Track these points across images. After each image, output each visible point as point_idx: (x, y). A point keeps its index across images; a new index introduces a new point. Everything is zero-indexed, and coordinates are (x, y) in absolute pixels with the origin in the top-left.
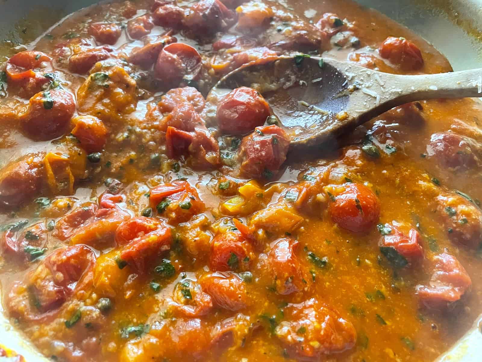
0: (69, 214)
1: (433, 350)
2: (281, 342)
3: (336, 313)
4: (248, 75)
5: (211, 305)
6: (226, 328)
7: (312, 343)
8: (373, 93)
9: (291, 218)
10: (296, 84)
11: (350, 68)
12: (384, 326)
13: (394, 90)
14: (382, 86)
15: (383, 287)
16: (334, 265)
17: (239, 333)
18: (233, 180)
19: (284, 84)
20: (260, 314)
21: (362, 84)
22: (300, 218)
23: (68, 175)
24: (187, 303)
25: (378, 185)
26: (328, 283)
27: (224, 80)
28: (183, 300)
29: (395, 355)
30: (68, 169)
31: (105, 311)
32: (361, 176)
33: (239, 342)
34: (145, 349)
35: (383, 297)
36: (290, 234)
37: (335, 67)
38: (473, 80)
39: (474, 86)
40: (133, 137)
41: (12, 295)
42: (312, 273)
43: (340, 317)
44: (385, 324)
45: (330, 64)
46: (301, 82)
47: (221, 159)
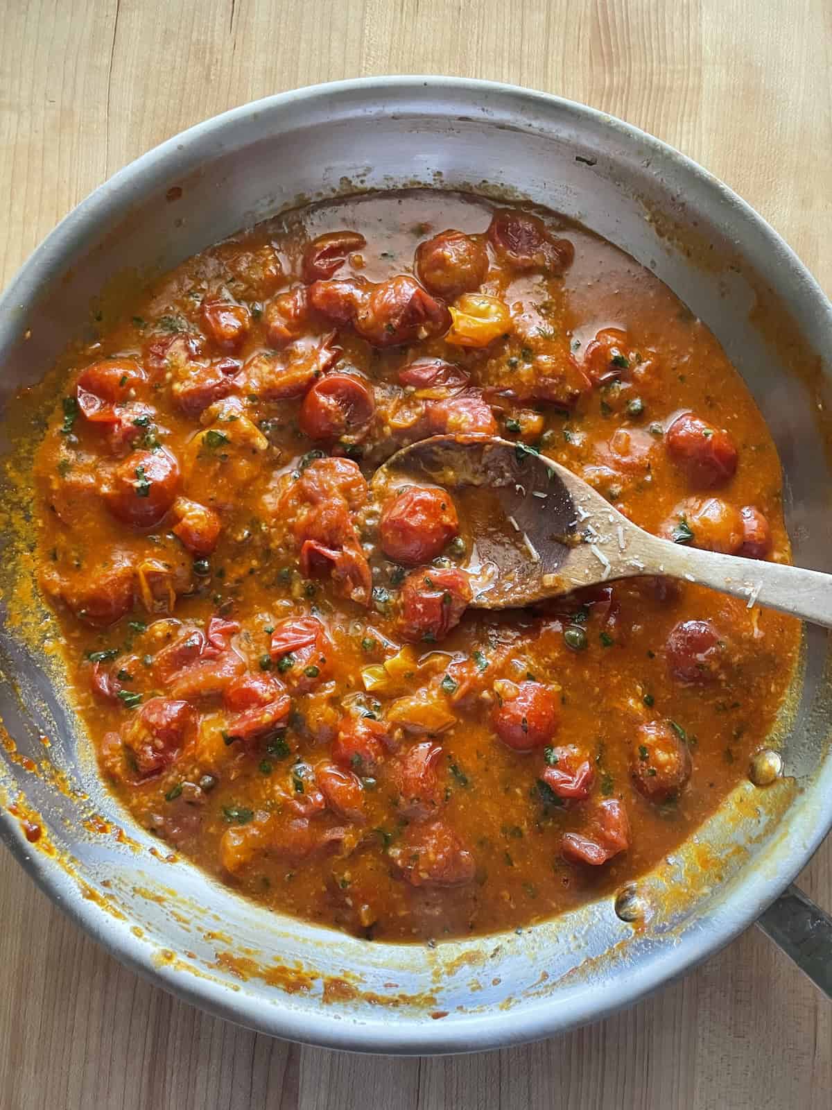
0: (169, 649)
1: (554, 905)
2: (391, 861)
3: (460, 843)
4: (440, 453)
5: (323, 807)
6: (335, 836)
7: (421, 874)
8: (604, 559)
9: (439, 718)
10: (511, 486)
11: (589, 499)
12: (510, 867)
13: (634, 563)
14: (622, 549)
15: (525, 824)
16: (476, 786)
17: (347, 846)
18: (381, 638)
19: (494, 480)
20: (375, 828)
21: (596, 536)
22: (452, 718)
23: (168, 590)
24: (297, 798)
25: (569, 690)
26: (462, 807)
27: (402, 456)
28: (293, 793)
29: (510, 899)
30: (168, 584)
31: (207, 790)
32: (550, 672)
33: (346, 854)
34: (246, 839)
35: (521, 835)
36: (435, 738)
37: (569, 489)
38: (750, 582)
39: (747, 593)
40: (257, 537)
41: (106, 752)
42: (447, 791)
43: (462, 849)
44: (512, 865)
45: (564, 480)
46: (518, 487)
47: (372, 601)
